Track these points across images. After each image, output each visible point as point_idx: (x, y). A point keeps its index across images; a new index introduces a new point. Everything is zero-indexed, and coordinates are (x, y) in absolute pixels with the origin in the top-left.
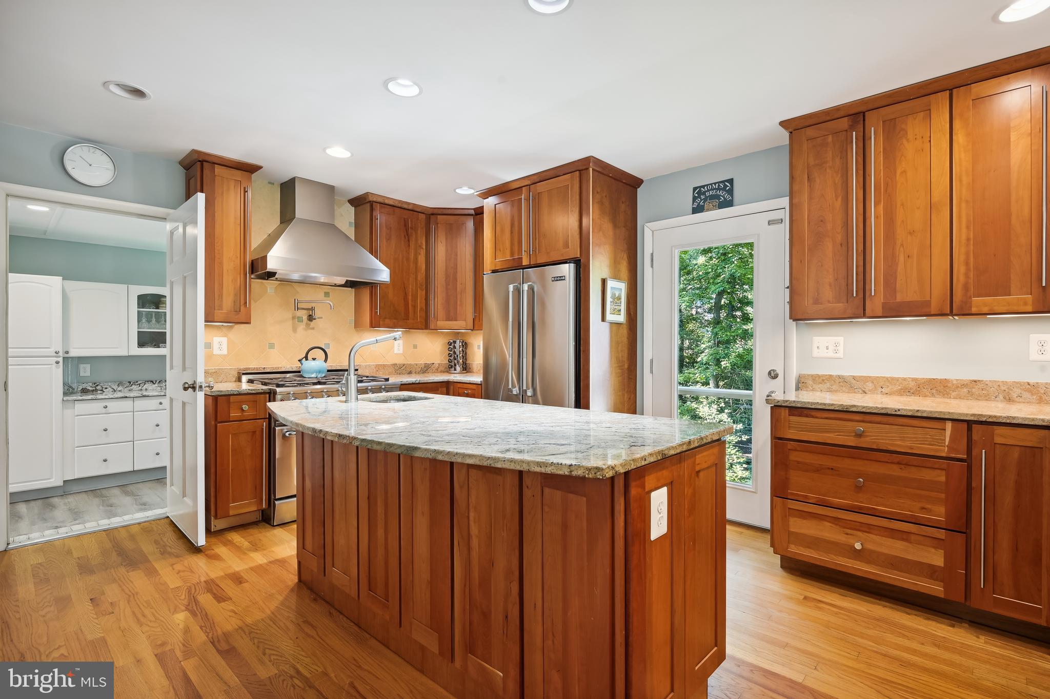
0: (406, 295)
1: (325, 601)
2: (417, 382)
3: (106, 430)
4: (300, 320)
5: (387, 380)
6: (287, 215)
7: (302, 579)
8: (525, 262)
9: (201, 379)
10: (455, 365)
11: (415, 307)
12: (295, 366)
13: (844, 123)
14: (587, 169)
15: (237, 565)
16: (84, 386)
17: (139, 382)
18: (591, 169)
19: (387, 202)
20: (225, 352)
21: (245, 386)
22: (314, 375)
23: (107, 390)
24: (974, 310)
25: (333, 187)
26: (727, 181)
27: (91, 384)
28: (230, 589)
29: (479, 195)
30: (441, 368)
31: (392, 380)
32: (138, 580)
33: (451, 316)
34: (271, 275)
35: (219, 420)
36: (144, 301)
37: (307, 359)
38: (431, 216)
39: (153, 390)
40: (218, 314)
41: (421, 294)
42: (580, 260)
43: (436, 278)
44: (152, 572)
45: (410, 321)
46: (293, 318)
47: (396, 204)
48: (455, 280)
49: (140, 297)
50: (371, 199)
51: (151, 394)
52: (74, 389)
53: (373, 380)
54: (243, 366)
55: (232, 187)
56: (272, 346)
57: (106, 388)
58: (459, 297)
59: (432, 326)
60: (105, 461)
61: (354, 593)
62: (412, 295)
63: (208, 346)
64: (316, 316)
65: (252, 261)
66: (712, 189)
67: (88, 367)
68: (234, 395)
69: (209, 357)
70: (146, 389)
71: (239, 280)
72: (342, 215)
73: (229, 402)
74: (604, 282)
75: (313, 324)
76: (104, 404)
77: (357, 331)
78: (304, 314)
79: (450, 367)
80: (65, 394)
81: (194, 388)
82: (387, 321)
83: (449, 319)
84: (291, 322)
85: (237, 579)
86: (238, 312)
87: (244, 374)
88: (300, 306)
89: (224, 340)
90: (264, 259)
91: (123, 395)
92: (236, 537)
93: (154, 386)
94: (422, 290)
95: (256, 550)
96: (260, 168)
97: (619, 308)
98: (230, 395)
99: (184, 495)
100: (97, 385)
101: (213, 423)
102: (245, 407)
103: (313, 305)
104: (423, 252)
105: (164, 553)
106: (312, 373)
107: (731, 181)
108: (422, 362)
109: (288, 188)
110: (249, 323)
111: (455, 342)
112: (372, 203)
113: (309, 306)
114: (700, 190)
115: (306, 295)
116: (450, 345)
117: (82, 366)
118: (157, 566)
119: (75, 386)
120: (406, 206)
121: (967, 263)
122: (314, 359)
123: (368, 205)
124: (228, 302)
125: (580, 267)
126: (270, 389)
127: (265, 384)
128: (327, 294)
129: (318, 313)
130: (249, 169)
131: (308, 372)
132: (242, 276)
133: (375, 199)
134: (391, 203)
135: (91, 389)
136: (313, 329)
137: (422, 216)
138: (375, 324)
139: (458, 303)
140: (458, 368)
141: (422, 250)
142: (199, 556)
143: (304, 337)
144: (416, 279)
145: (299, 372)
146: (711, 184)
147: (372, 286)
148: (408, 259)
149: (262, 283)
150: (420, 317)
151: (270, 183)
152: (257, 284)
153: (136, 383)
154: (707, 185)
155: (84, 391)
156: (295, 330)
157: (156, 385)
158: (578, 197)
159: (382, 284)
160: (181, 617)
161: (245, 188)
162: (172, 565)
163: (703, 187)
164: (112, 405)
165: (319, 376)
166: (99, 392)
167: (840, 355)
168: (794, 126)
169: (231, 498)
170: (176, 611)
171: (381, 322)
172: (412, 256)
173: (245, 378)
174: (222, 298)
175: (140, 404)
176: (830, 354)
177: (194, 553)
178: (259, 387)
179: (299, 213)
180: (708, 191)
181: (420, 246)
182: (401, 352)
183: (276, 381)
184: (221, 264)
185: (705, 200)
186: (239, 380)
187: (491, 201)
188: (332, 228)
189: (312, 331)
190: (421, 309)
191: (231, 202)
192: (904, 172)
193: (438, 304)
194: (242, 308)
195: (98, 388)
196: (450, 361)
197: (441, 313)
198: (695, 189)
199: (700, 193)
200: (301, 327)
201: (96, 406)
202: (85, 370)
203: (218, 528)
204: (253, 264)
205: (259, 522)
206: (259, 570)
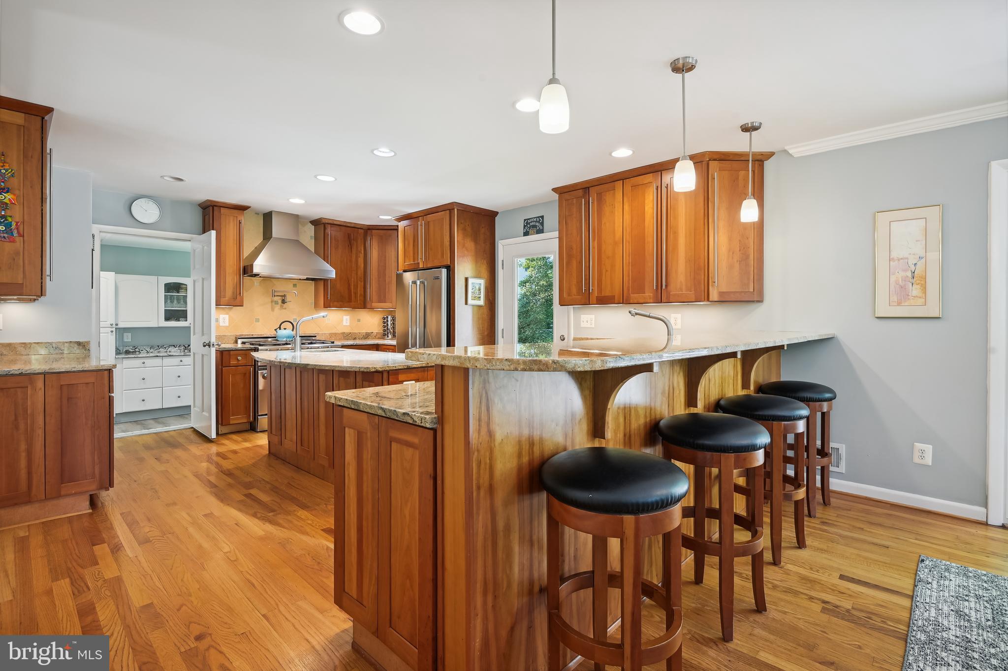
0: (349, 285)
1: (281, 459)
2: (355, 344)
3: (144, 379)
4: (276, 303)
5: (333, 343)
6: (267, 235)
7: (271, 451)
8: (421, 266)
9: (213, 340)
10: (388, 334)
11: (356, 293)
12: (271, 333)
13: (580, 192)
14: (454, 209)
15: (235, 447)
16: (127, 348)
17: (165, 346)
18: (456, 209)
19: (335, 223)
20: (227, 324)
21: (240, 345)
22: (284, 340)
23: (143, 351)
24: (631, 301)
25: (298, 215)
26: (541, 217)
27: (131, 347)
28: (230, 455)
29: (395, 220)
30: (379, 336)
31: (337, 343)
32: (179, 452)
33: (382, 299)
34: (256, 275)
35: (224, 365)
36: (170, 288)
37: (280, 329)
38: (368, 231)
39: (175, 352)
40: (223, 300)
41: (361, 285)
42: (450, 266)
43: (371, 274)
44: (186, 449)
45: (353, 303)
46: (272, 302)
47: (342, 224)
48: (385, 275)
49: (166, 285)
50: (324, 221)
51: (174, 354)
52: (120, 351)
53: (323, 343)
54: (238, 333)
55: (232, 221)
56: (257, 320)
57: (142, 350)
58: (387, 286)
59: (368, 306)
60: (143, 400)
61: (295, 450)
62: (354, 285)
63: (217, 320)
64: (287, 301)
65: (244, 267)
66: (533, 222)
67: (130, 334)
68: (232, 350)
69: (218, 327)
70: (170, 351)
71: (236, 279)
72: (305, 232)
73: (230, 355)
74: (467, 280)
75: (285, 305)
76: (143, 361)
77: (316, 310)
78: (279, 299)
79: (384, 335)
80: (117, 354)
81: (209, 346)
82: (336, 303)
83: (380, 301)
84: (270, 304)
85: (235, 452)
86: (235, 298)
87: (239, 338)
88: (276, 294)
89: (227, 317)
90: (252, 266)
91: (155, 355)
92: (234, 437)
93: (175, 349)
94: (361, 282)
95: (246, 442)
96: (250, 207)
97: (479, 296)
98: (230, 350)
99: (203, 411)
100: (136, 348)
101: (220, 367)
102: (239, 358)
103: (285, 293)
104: (362, 255)
105: (191, 442)
106: (284, 338)
107: (542, 217)
108: (364, 331)
109: (268, 217)
110: (242, 306)
111: (387, 317)
112: (325, 224)
113: (282, 294)
114: (527, 221)
115: (280, 288)
116: (384, 319)
117: (125, 334)
118: (189, 447)
119: (121, 348)
120: (349, 225)
121: (629, 276)
122: (285, 329)
123: (323, 225)
124: (229, 292)
125: (450, 271)
126: (255, 347)
127: (253, 344)
128: (295, 285)
129: (288, 299)
130: (242, 208)
131: (281, 338)
132: (238, 276)
133: (326, 222)
134: (338, 223)
135: (131, 351)
136: (285, 309)
137: (362, 231)
138: (327, 306)
139: (387, 290)
140: (390, 336)
141: (361, 254)
142: (212, 444)
143: (279, 314)
144: (357, 274)
145: (275, 337)
146: (533, 218)
147: (325, 281)
148: (351, 261)
149: (251, 279)
150: (360, 300)
151: (256, 213)
152: (247, 280)
153: (162, 347)
154: (531, 219)
155: (127, 352)
156: (273, 309)
157: (177, 348)
158: (448, 226)
159: (331, 280)
160: (205, 465)
161: (239, 221)
162: (198, 447)
163: (529, 219)
164: (148, 362)
165: (288, 340)
166: (137, 353)
167: (593, 326)
168: (561, 191)
169: (231, 414)
170: (201, 462)
171: (331, 304)
172: (354, 259)
173: (240, 341)
174: (225, 291)
175: (167, 361)
176: (589, 326)
177: (209, 442)
178: (248, 346)
179: (274, 235)
180: (531, 222)
181: (360, 252)
182: (348, 324)
183: (258, 343)
184: (225, 269)
185: (530, 228)
186: (236, 342)
187: (402, 224)
188: (297, 243)
189: (285, 310)
190: (361, 295)
191: (230, 230)
192: (605, 223)
193: (373, 290)
194: (238, 296)
195: (137, 350)
196: (385, 331)
197: (375, 297)
198: (525, 220)
199: (527, 223)
200: (277, 307)
201: (137, 362)
202: (128, 337)
203: (223, 432)
204: (244, 268)
205: (249, 430)
206: (247, 449)
